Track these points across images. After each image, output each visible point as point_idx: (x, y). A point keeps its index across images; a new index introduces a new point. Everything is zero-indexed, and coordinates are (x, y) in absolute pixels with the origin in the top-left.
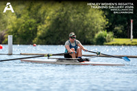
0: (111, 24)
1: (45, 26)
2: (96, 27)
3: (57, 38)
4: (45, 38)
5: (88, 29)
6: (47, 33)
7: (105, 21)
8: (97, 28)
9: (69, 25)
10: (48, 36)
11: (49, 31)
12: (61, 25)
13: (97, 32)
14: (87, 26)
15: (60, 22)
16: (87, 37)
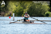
8: (46, 11)
12: (32, 9)
16: (42, 14)
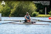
0: (38, 9)
1: (14, 10)
2: (33, 10)
3: (18, 14)
5: (30, 11)
7: (36, 8)
10: (15, 14)
11: (15, 12)
15: (19, 8)
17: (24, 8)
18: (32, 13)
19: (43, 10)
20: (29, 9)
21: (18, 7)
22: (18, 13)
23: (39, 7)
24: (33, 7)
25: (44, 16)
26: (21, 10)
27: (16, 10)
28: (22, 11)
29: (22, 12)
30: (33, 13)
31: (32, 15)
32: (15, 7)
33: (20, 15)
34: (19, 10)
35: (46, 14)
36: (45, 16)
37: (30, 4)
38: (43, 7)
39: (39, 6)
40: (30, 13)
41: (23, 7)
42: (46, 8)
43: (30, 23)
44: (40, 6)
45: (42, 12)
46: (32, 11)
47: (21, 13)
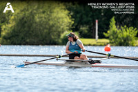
0: (76, 24)
1: (10, 26)
2: (62, 27)
3: (22, 38)
4: (9, 38)
5: (54, 28)
6: (12, 33)
7: (70, 21)
9: (34, 25)
10: (13, 36)
11: (14, 31)
13: (63, 32)
14: (53, 26)
15: (26, 22)
17: (38, 20)
18: (59, 36)
19: (90, 28)
20: (51, 23)
21: (23, 18)
22: (22, 35)
23: (78, 19)
24: (63, 18)
25: (93, 44)
26: (29, 27)
27: (17, 25)
28: (32, 29)
29: (33, 31)
30: (62, 36)
31: (60, 41)
32: (13, 17)
33: (28, 40)
34: (24, 27)
35: (97, 37)
36: (95, 43)
37: (55, 11)
38: (91, 19)
39: (78, 15)
40: (55, 33)
41: (36, 17)
42: (97, 21)
43: (85, 63)
44: (81, 16)
45: (86, 31)
46: (60, 30)
47: (30, 34)
